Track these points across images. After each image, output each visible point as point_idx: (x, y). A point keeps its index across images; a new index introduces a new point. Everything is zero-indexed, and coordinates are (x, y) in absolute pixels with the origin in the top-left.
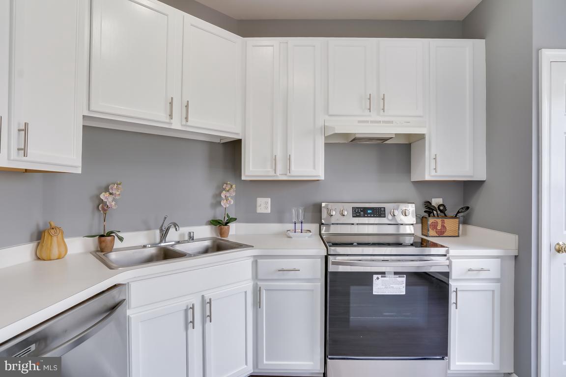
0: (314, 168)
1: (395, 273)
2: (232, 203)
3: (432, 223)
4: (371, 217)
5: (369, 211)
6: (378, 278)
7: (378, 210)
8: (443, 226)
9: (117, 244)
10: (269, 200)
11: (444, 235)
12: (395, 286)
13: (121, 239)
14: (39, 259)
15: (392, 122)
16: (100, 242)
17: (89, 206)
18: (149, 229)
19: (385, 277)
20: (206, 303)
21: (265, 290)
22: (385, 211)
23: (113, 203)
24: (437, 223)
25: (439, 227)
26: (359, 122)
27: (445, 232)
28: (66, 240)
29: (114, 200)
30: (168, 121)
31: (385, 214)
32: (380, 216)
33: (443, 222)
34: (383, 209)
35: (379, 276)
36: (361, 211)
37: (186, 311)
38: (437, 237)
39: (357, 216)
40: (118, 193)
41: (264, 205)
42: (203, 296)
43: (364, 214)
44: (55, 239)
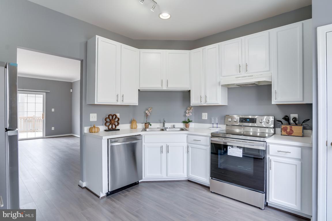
0: (216, 100)
1: (238, 147)
2: (191, 115)
3: (284, 127)
4: (248, 123)
5: (248, 120)
6: (230, 148)
7: (253, 119)
8: (291, 130)
9: (150, 126)
10: (207, 114)
11: (291, 135)
12: (238, 153)
13: (151, 125)
14: (131, 128)
15: (252, 76)
16: (145, 125)
17: (143, 114)
18: (161, 123)
19: (233, 148)
20: (168, 147)
21: (191, 147)
22: (256, 120)
23: (149, 114)
24: (287, 128)
25: (288, 130)
26: (236, 78)
27: (293, 133)
28: (137, 124)
29: (149, 113)
30: (161, 87)
31: (256, 122)
32: (253, 122)
33: (291, 128)
34: (255, 119)
35: (231, 147)
36: (244, 120)
37: (161, 147)
38: (287, 135)
39: (241, 122)
40: (151, 111)
41: (205, 116)
42: (167, 144)
43: (245, 121)
44: (134, 123)
